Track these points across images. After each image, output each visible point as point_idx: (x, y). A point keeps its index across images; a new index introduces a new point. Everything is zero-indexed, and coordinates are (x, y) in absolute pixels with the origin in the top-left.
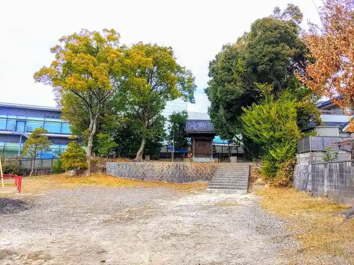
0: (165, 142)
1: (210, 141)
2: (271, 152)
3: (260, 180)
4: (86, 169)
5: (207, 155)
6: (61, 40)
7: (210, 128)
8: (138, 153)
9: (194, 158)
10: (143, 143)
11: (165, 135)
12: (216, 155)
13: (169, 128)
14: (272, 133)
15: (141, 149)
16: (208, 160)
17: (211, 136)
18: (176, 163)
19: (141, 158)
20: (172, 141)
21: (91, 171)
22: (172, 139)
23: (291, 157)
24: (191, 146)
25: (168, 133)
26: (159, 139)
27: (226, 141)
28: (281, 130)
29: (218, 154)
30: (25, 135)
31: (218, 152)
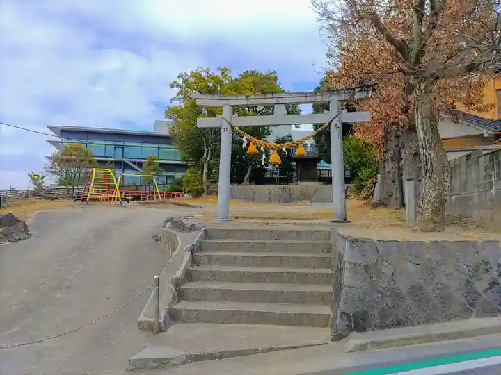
0: (270, 168)
1: (316, 165)
2: (359, 174)
3: (352, 197)
4: (203, 191)
5: (312, 179)
6: (178, 77)
8: (245, 178)
9: (299, 182)
10: (250, 169)
12: (321, 179)
14: (359, 159)
15: (248, 175)
18: (283, 186)
19: (248, 183)
21: (208, 194)
23: (373, 177)
24: (297, 171)
28: (366, 156)
29: (325, 178)
30: (127, 161)
31: (323, 176)
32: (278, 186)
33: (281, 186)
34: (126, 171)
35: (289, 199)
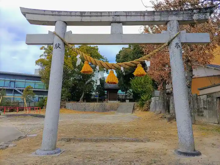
0: (94, 93)
1: (116, 92)
2: (142, 97)
3: (138, 109)
5: (115, 99)
7: (116, 86)
8: (81, 98)
9: (108, 101)
10: (83, 94)
11: (94, 89)
12: (119, 100)
13: (96, 86)
14: (142, 89)
16: (115, 102)
17: (117, 90)
18: (101, 103)
19: (82, 101)
20: (97, 93)
22: (97, 91)
23: (149, 99)
24: (107, 95)
25: (95, 88)
26: (91, 92)
27: (124, 93)
28: (145, 88)
29: (120, 99)
30: (16, 89)
31: (120, 98)
32: (98, 103)
33: (100, 103)
34: (16, 95)
35: (105, 110)
